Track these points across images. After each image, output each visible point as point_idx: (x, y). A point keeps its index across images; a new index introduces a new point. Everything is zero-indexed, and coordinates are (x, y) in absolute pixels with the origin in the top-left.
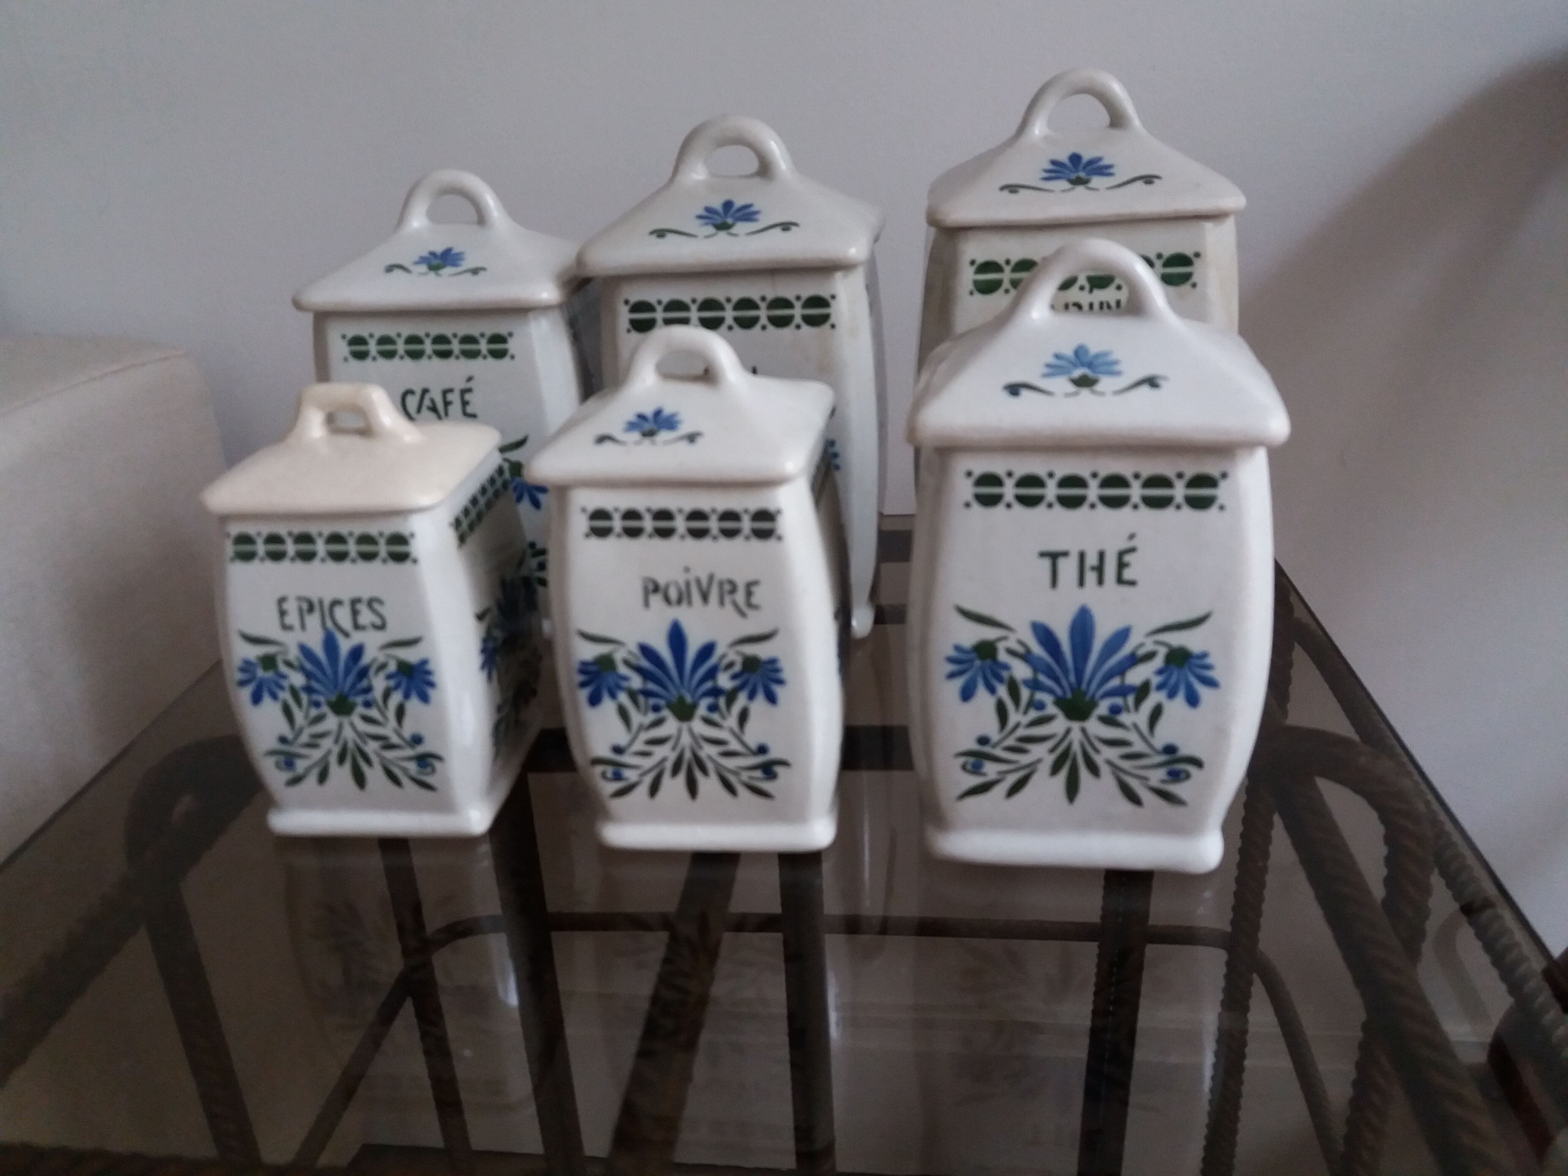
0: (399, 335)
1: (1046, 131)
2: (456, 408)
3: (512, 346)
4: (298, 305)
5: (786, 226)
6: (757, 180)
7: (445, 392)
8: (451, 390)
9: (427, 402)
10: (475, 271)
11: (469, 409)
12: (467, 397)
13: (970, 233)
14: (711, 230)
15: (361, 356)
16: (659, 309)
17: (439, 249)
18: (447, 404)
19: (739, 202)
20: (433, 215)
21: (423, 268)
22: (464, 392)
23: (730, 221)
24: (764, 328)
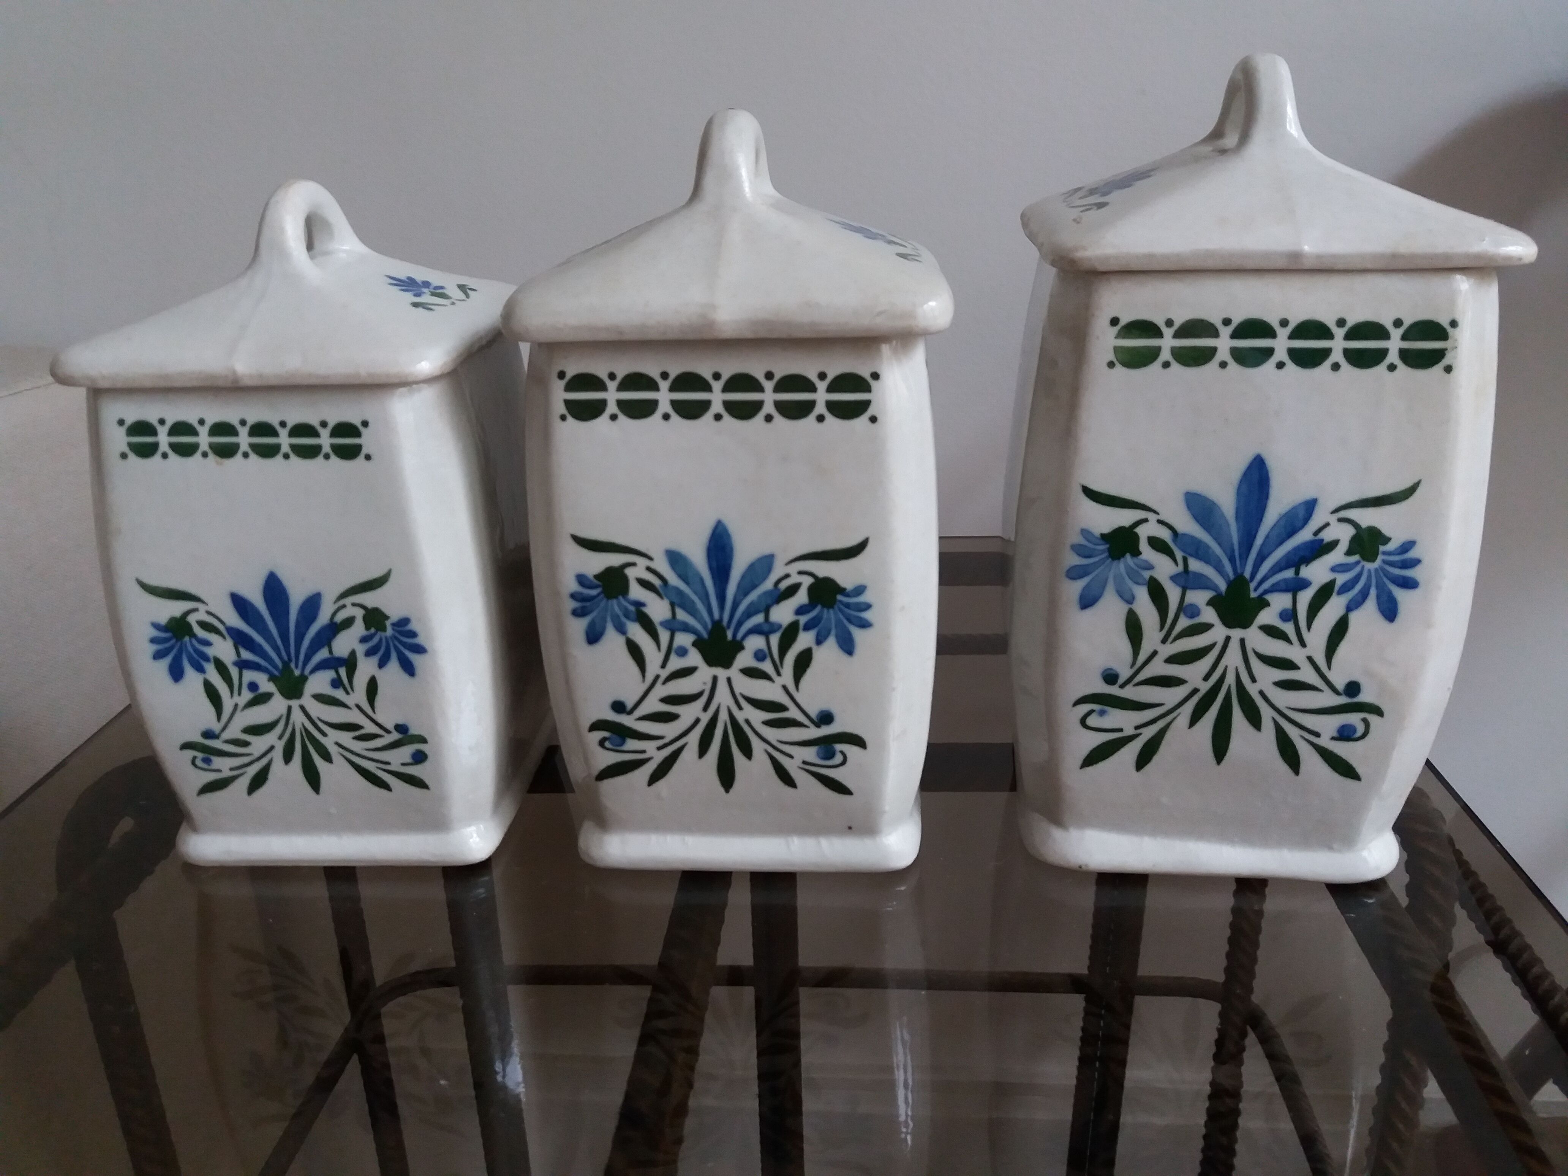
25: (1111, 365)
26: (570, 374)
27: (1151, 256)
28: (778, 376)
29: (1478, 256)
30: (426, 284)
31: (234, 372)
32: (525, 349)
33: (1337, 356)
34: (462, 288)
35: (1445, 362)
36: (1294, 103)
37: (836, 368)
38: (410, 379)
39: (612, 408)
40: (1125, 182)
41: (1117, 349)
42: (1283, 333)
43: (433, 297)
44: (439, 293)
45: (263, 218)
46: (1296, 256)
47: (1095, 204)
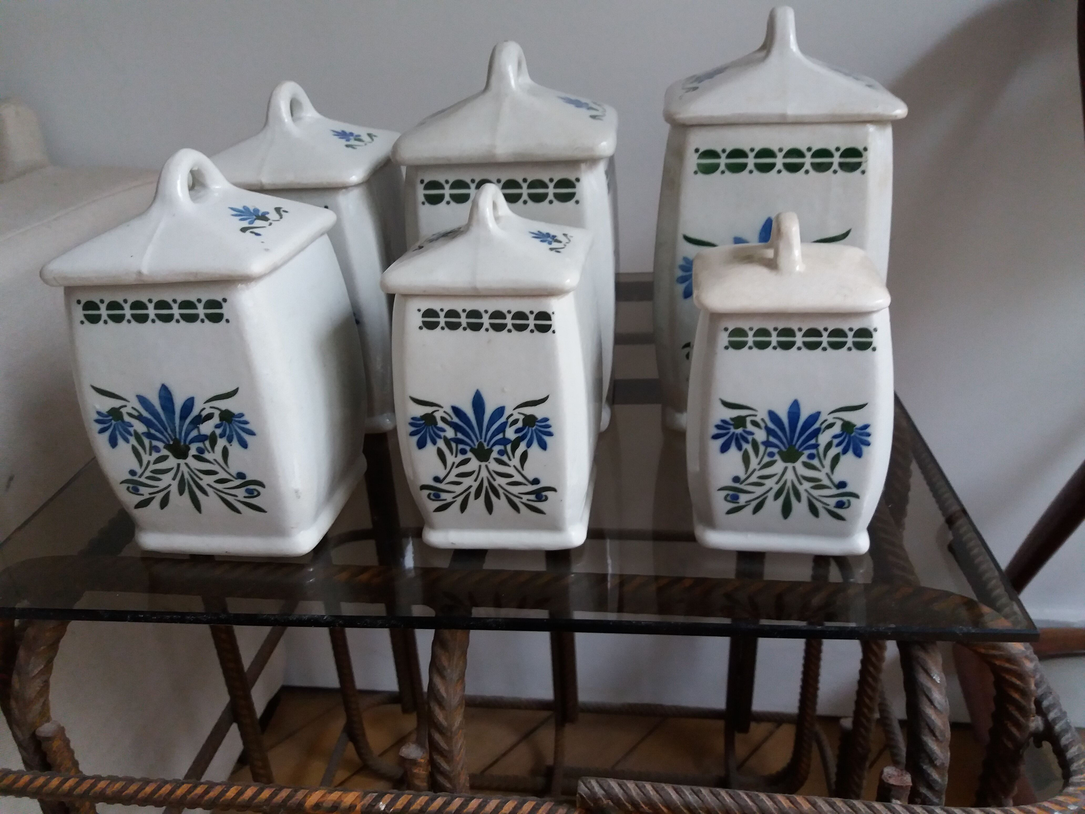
25: (696, 173)
26: (426, 181)
27: (712, 117)
28: (529, 180)
29: (875, 115)
30: (351, 134)
31: (261, 183)
32: (404, 170)
33: (807, 166)
34: (370, 135)
35: (862, 168)
36: (795, 34)
37: (558, 176)
38: (347, 185)
39: (447, 198)
40: (711, 75)
41: (699, 165)
42: (780, 155)
43: (356, 141)
44: (358, 139)
45: (269, 102)
46: (784, 116)
47: (691, 88)
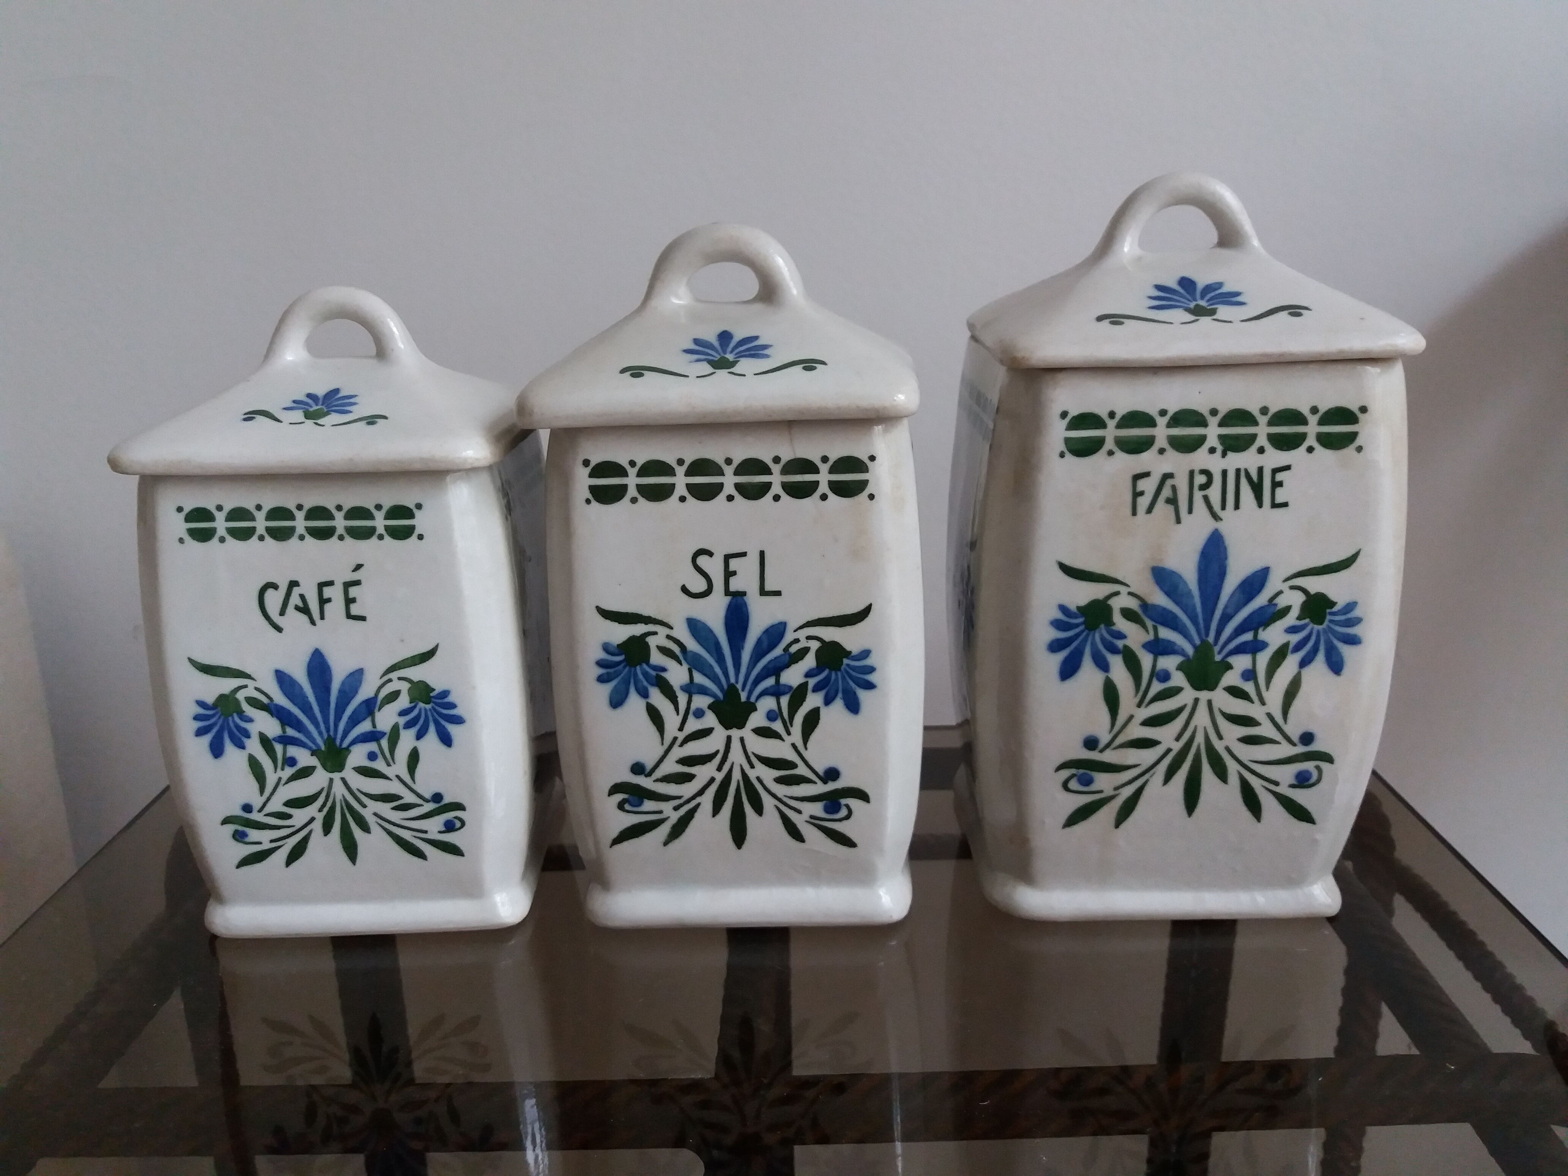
0: (259, 508)
1: (1138, 252)
2: (336, 608)
3: (420, 521)
4: (115, 465)
5: (809, 365)
6: (758, 307)
7: (321, 586)
8: (330, 583)
9: (295, 600)
10: (371, 420)
11: (355, 610)
12: (353, 592)
13: (1060, 376)
14: (707, 368)
15: (203, 536)
16: (632, 472)
17: (321, 391)
18: (323, 601)
19: (739, 334)
20: (313, 347)
21: (298, 415)
22: (347, 585)
23: (730, 357)
24: (777, 498)
